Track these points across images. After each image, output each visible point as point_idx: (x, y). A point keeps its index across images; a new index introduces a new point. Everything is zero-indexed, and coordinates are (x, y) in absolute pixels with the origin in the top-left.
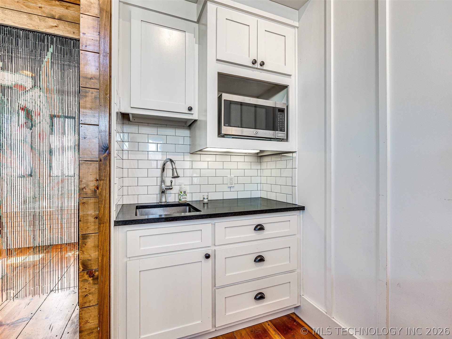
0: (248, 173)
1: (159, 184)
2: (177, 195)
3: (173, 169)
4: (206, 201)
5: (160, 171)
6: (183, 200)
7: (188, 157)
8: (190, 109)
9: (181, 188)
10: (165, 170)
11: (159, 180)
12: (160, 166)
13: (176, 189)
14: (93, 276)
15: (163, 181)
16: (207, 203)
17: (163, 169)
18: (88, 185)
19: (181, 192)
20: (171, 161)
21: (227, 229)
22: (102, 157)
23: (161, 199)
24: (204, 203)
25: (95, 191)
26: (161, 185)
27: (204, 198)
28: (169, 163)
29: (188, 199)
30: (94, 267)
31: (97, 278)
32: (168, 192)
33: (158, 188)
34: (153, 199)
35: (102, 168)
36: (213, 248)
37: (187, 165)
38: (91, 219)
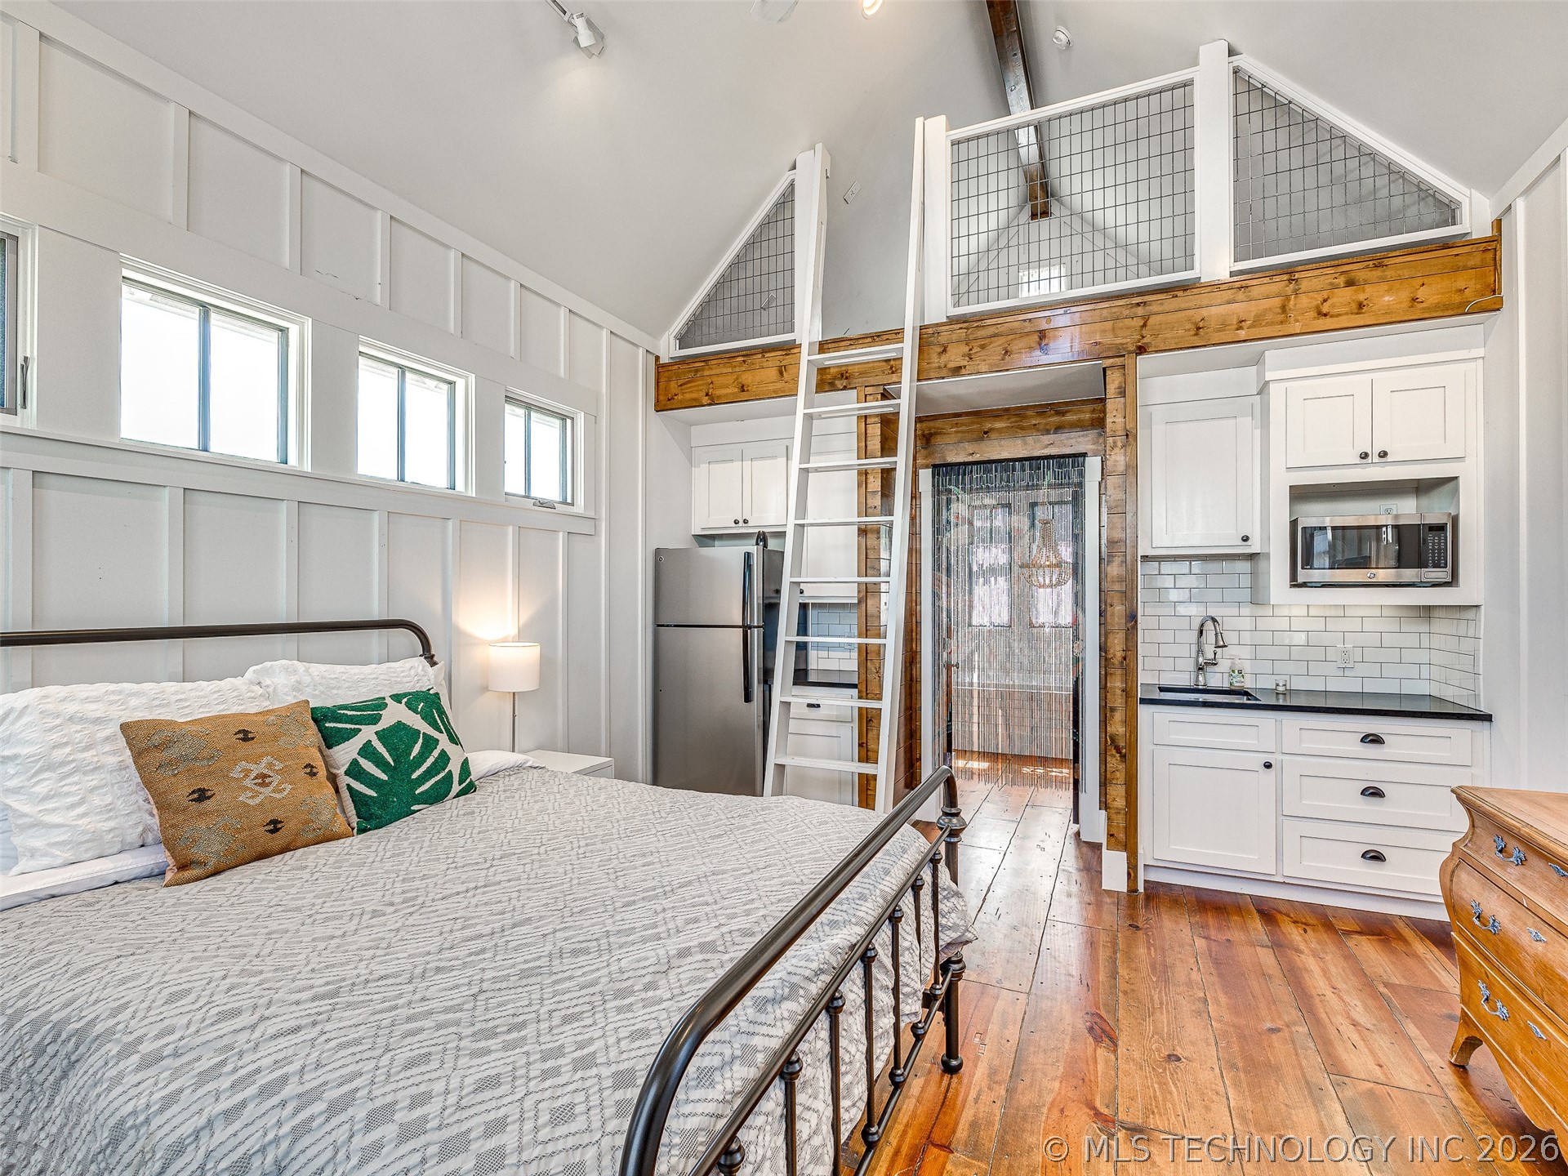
0: (1388, 640)
1: (1194, 654)
2: (1226, 676)
3: (1216, 634)
4: (1281, 689)
5: (1196, 634)
6: (1237, 685)
7: (1246, 610)
8: (1246, 539)
9: (1233, 663)
10: (1204, 632)
11: (1194, 648)
12: (1196, 625)
13: (1224, 665)
14: (1120, 753)
15: (1200, 651)
16: (1285, 694)
17: (1201, 632)
18: (1115, 655)
19: (1233, 671)
20: (1214, 620)
21: (1303, 731)
22: (1129, 625)
23: (1197, 680)
24: (1277, 694)
25: (1122, 662)
26: (1198, 656)
27: (1277, 685)
28: (1210, 623)
29: (1248, 683)
30: (1122, 744)
31: (1125, 756)
32: (1210, 669)
33: (1192, 662)
34: (1184, 680)
35: (1130, 638)
36: (1280, 757)
37: (1246, 624)
38: (1119, 692)
